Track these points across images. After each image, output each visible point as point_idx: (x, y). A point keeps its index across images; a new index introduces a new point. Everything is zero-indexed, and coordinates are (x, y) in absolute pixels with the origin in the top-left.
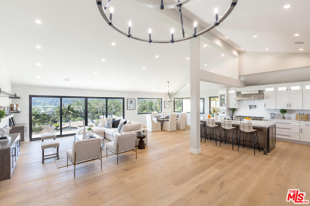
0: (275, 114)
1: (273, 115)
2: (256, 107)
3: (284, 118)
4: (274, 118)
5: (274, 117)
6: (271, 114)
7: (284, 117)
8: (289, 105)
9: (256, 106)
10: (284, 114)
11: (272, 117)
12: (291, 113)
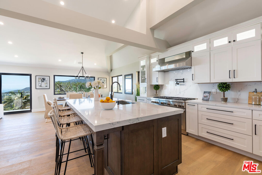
0: (209, 93)
1: (207, 94)
2: (184, 82)
3: (225, 100)
4: (208, 100)
5: (208, 98)
6: (205, 92)
7: (226, 97)
8: (233, 73)
9: (184, 79)
10: (226, 93)
11: (205, 98)
12: (239, 91)
